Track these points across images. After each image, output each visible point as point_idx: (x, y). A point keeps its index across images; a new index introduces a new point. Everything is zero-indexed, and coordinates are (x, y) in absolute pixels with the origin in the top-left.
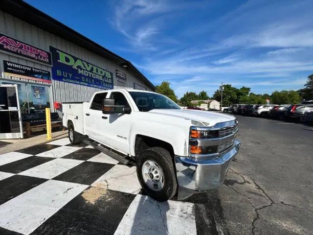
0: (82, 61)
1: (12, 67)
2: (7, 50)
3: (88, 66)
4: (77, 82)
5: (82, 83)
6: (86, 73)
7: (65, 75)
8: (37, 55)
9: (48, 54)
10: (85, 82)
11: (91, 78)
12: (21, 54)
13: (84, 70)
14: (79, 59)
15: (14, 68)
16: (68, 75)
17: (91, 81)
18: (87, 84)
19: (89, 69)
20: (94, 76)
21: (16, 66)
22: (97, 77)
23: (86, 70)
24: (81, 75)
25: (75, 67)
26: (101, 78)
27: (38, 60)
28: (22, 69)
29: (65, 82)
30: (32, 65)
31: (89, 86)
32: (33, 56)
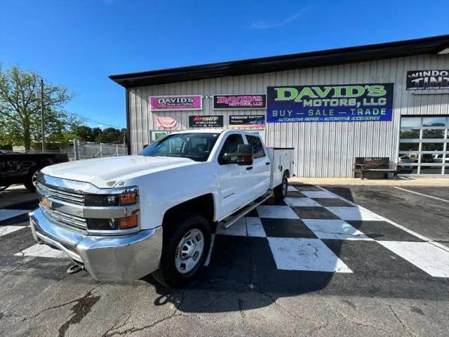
0: (310, 87)
1: (235, 120)
2: (231, 107)
3: (323, 90)
4: (299, 119)
5: (308, 119)
6: (317, 103)
7: (282, 114)
8: (252, 103)
9: (264, 97)
10: (314, 116)
11: (329, 107)
12: (240, 107)
13: (313, 99)
14: (306, 86)
15: (237, 120)
16: (287, 113)
17: (327, 112)
18: (317, 119)
19: (324, 94)
20: (334, 103)
21: (237, 118)
22: (343, 103)
23: (319, 98)
24: (308, 108)
25: (298, 100)
26: (352, 102)
27: (253, 107)
28: (241, 119)
29: (281, 122)
30: (248, 113)
31: (321, 121)
32: (249, 104)
